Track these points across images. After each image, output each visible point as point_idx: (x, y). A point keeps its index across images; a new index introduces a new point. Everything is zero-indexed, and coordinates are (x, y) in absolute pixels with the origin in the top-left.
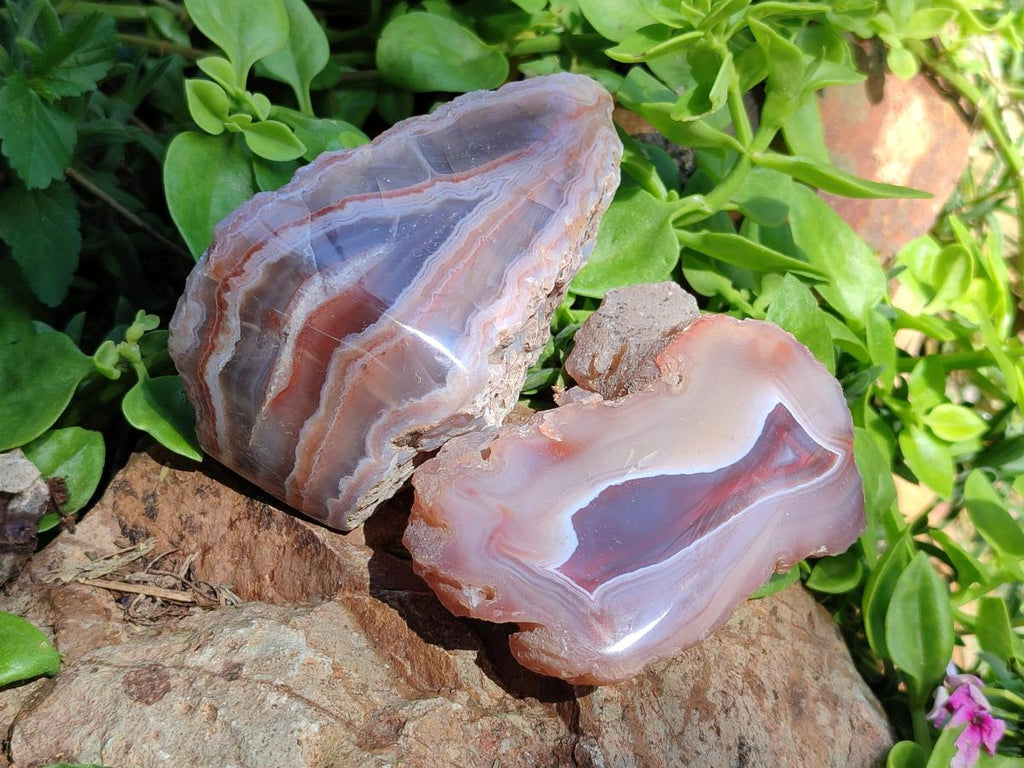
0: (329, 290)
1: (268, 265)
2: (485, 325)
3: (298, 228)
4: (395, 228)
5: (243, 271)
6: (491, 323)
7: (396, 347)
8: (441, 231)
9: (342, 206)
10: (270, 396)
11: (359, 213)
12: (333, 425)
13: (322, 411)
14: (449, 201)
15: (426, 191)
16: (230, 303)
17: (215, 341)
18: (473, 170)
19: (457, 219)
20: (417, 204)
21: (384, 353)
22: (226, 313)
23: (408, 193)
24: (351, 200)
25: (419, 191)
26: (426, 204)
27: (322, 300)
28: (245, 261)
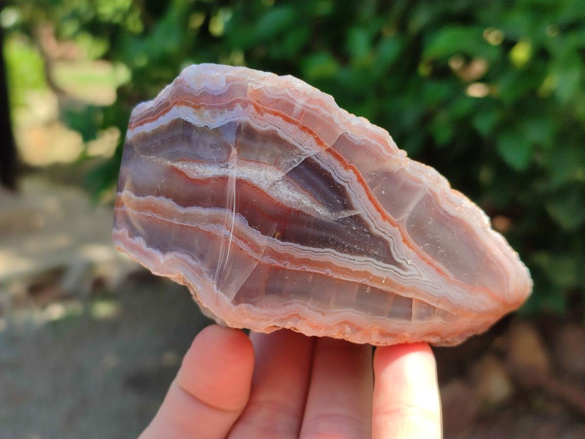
0: (274, 188)
1: (276, 131)
2: (297, 315)
3: (314, 143)
4: (346, 214)
5: (262, 114)
6: (300, 318)
7: (251, 257)
8: (358, 249)
9: (346, 167)
10: (179, 165)
11: (348, 182)
12: (176, 222)
13: (182, 211)
14: (386, 243)
15: (387, 223)
16: (234, 112)
17: (202, 108)
18: (419, 248)
19: (374, 256)
20: (372, 221)
21: (241, 249)
22: (226, 111)
23: (379, 210)
24: (356, 172)
25: (384, 217)
26: (376, 228)
27: (264, 186)
28: (271, 112)
